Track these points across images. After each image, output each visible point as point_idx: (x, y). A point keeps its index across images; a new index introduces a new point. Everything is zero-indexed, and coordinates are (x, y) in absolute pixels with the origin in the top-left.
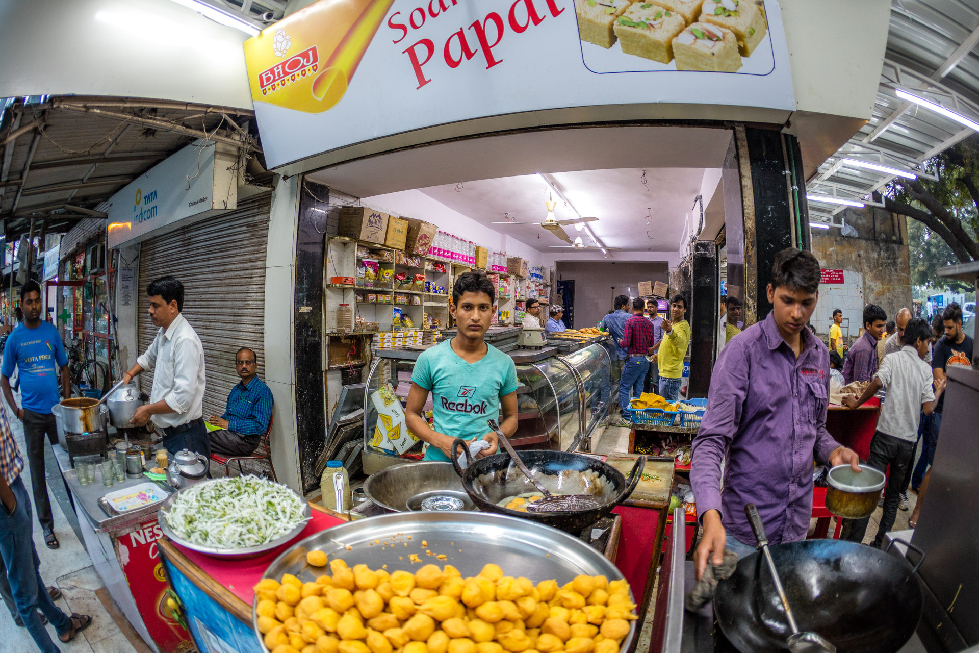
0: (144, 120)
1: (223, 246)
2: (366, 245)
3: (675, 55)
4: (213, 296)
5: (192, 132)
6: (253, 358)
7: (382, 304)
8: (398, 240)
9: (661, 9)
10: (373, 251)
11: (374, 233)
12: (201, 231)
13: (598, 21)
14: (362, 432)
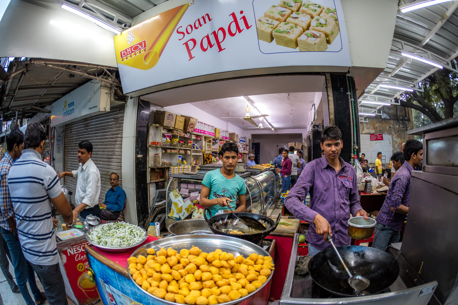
0: (71, 71)
1: (103, 127)
2: (166, 128)
3: (299, 45)
4: (98, 150)
5: (91, 77)
6: (117, 178)
7: (173, 154)
8: (180, 126)
9: (293, 25)
10: (169, 130)
11: (170, 123)
12: (93, 120)
13: (266, 31)
14: (165, 210)
